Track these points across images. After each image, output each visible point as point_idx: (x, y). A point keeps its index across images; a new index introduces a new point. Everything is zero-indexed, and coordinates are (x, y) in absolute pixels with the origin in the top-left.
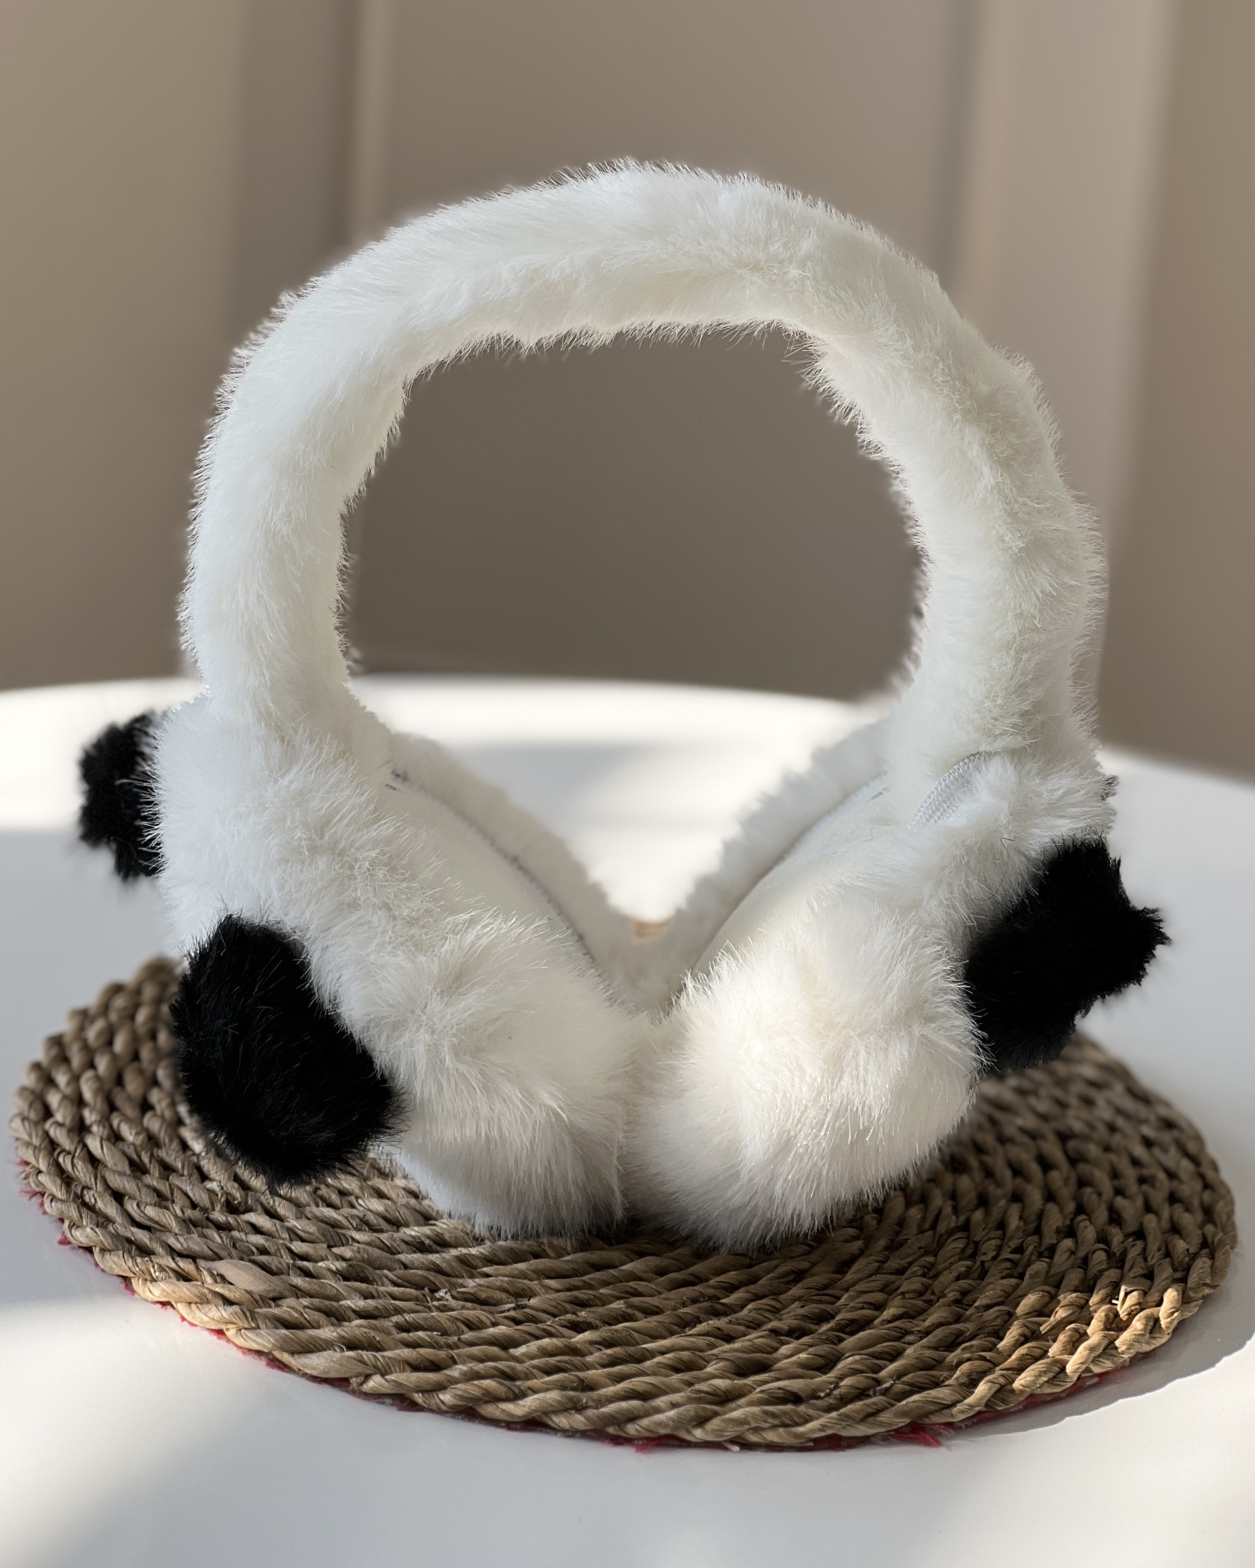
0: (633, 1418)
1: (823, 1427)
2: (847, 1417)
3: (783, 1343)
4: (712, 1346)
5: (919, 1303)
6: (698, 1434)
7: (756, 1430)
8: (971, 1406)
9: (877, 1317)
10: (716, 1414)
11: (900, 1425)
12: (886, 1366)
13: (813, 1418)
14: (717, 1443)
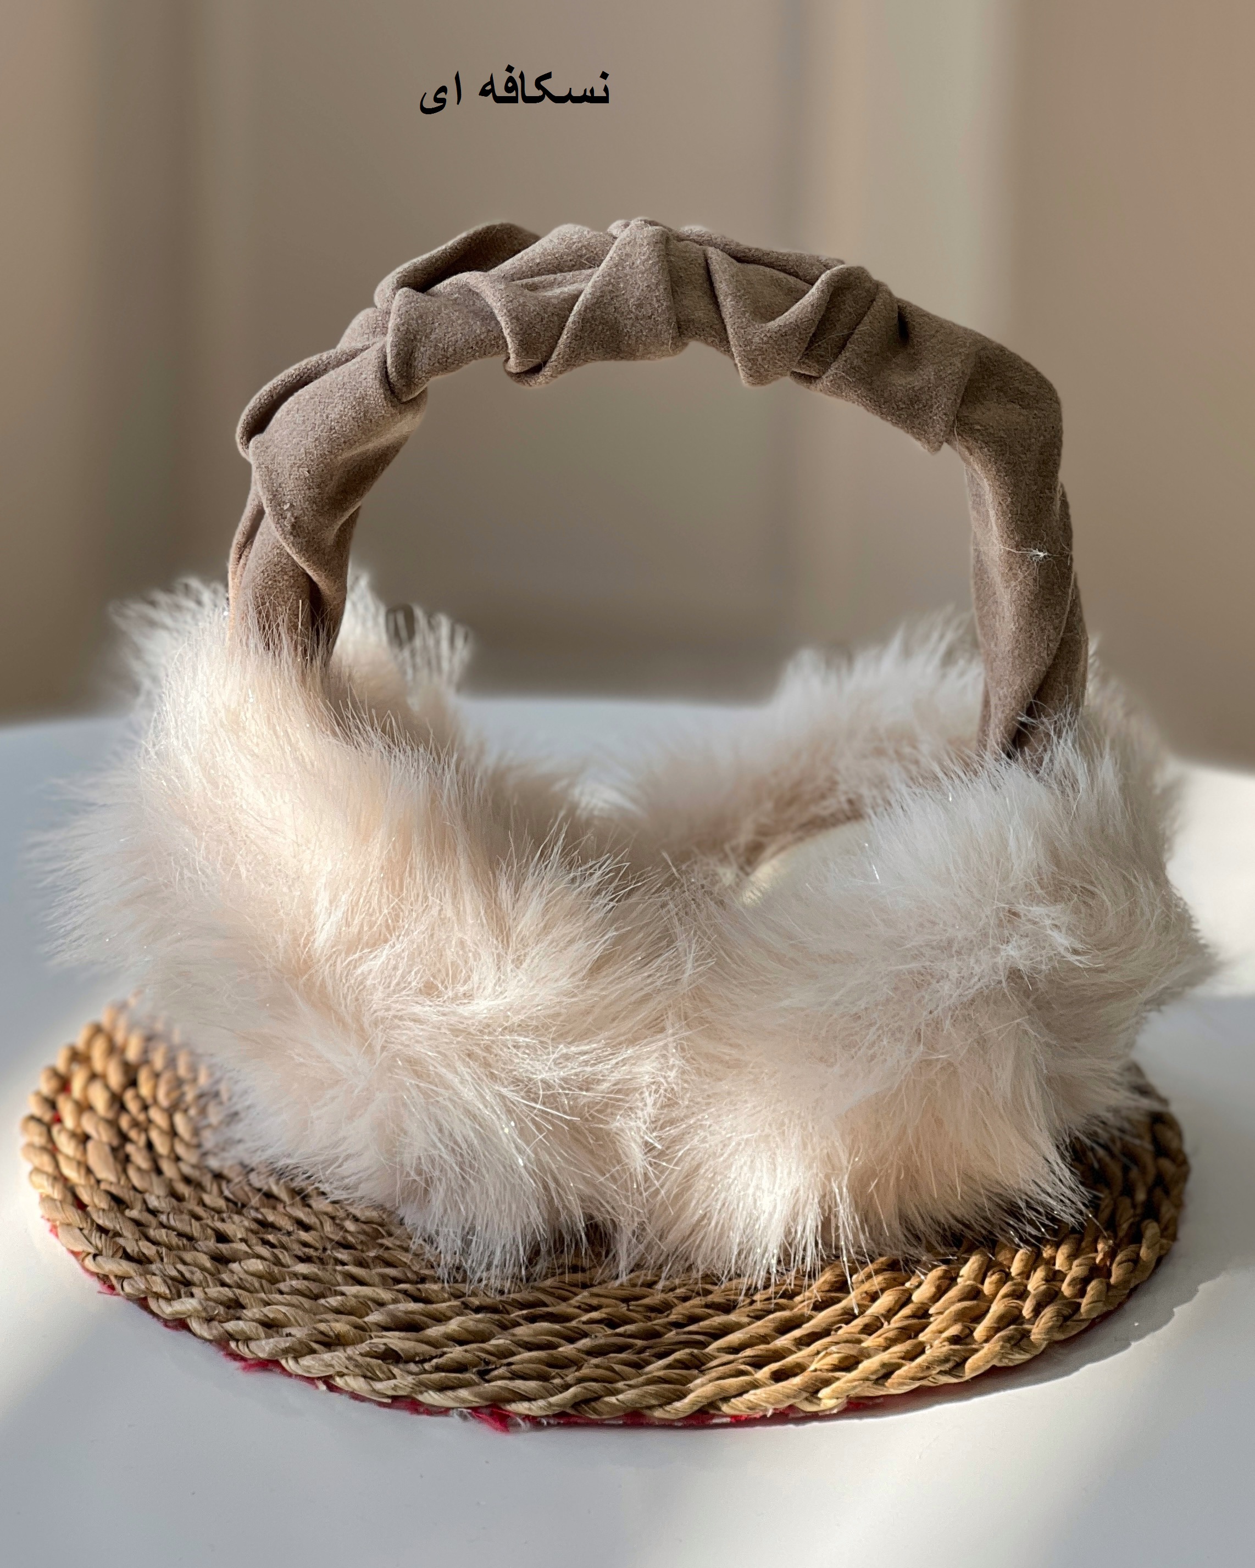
0: (247, 1340)
1: (395, 1388)
2: (421, 1384)
3: (461, 1314)
4: (395, 1301)
6: (290, 1365)
7: (342, 1375)
8: (550, 1405)
9: (578, 1316)
10: (313, 1351)
11: (475, 1405)
12: (520, 1353)
13: (395, 1377)
14: (308, 1378)
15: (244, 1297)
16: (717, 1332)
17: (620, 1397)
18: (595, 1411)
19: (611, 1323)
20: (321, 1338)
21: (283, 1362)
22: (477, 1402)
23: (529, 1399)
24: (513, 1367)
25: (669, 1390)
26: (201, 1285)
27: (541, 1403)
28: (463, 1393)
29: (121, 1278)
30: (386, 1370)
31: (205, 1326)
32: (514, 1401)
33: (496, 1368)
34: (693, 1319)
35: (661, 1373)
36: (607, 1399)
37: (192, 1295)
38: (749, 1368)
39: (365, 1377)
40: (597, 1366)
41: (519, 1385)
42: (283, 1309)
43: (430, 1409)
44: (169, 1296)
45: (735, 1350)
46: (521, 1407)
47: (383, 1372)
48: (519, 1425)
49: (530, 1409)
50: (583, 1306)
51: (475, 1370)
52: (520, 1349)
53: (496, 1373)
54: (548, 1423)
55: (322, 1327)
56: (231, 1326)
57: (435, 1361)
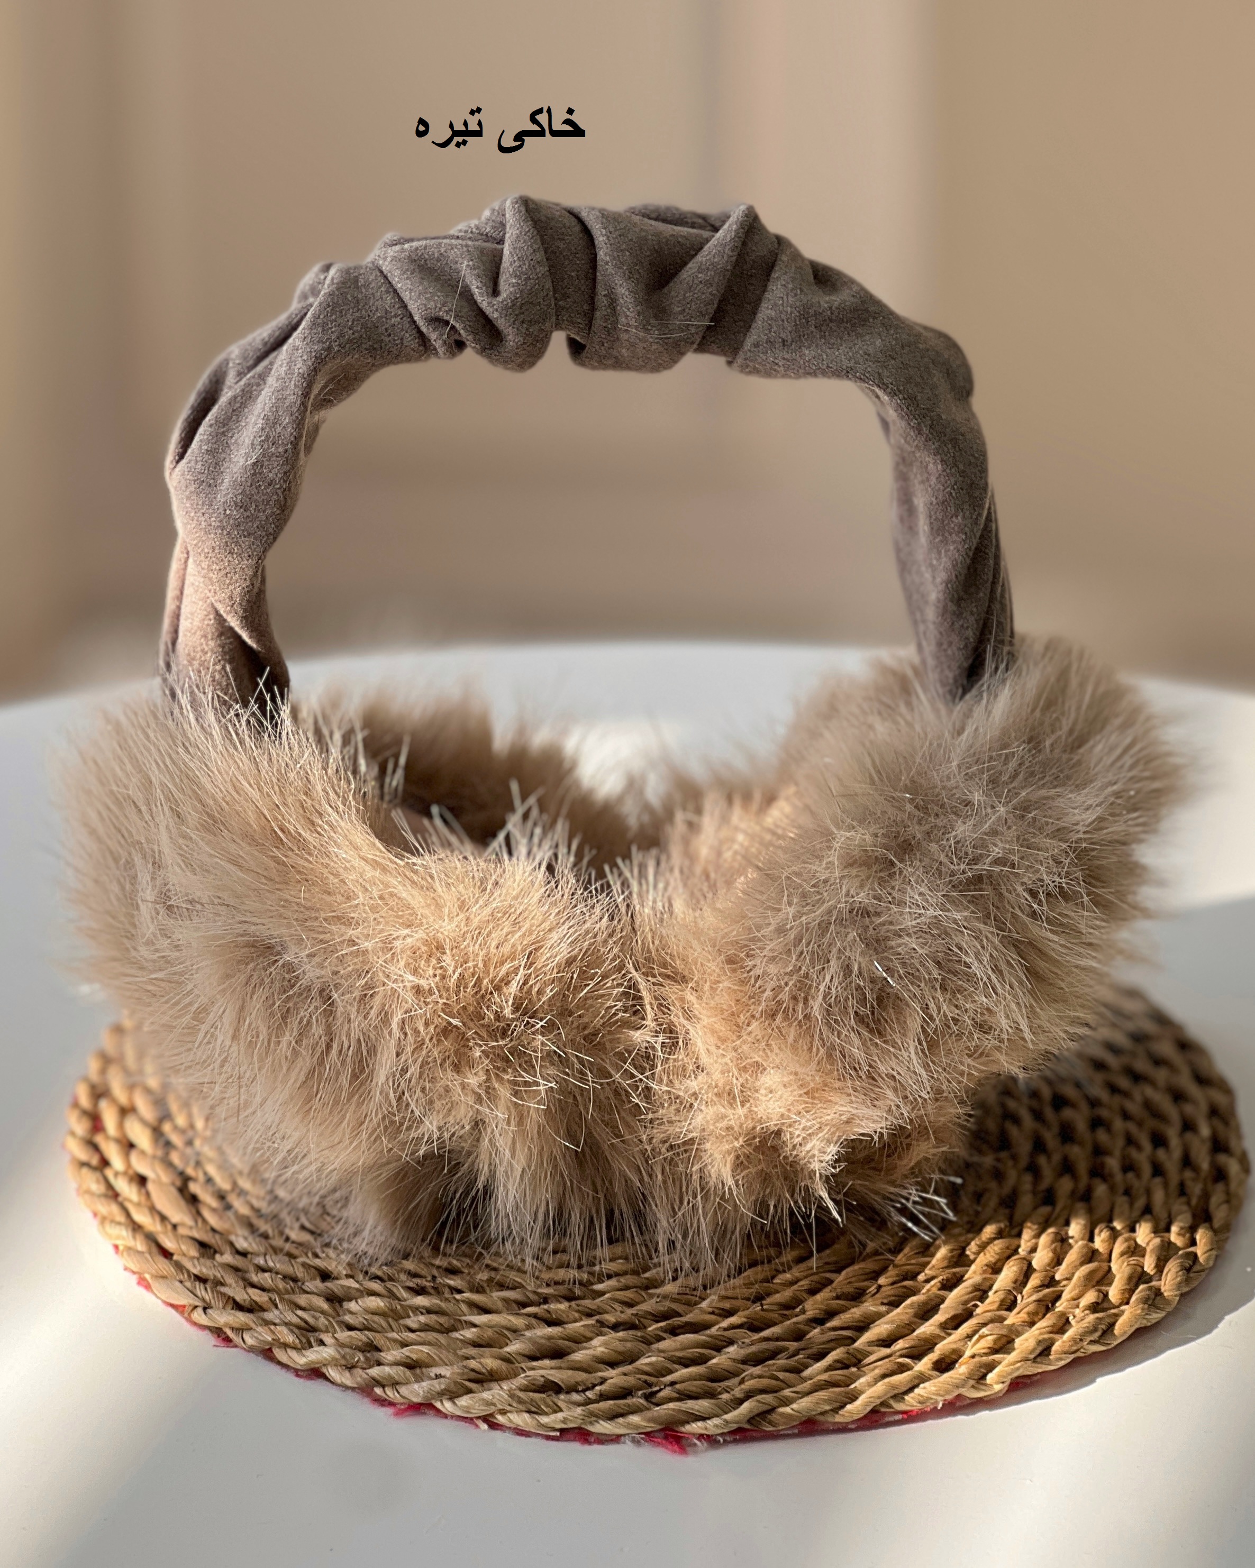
0: (395, 1384)
1: (564, 1421)
2: (592, 1414)
3: (601, 1334)
4: (529, 1327)
5: (775, 1316)
6: (447, 1406)
7: (503, 1412)
8: (727, 1422)
9: (716, 1323)
10: (469, 1391)
11: (649, 1430)
12: (677, 1371)
13: (561, 1410)
14: (467, 1418)
15: (379, 1340)
16: (861, 1324)
17: (794, 1406)
18: (771, 1423)
19: (754, 1326)
20: (473, 1375)
21: (438, 1405)
22: (652, 1426)
23: (703, 1419)
24: (678, 1386)
25: (840, 1394)
26: (327, 1331)
27: (716, 1421)
28: (635, 1419)
29: (240, 1330)
30: (551, 1403)
31: (347, 1374)
32: (688, 1423)
33: (661, 1390)
34: (831, 1314)
35: (825, 1376)
36: (781, 1410)
37: (321, 1343)
38: (908, 1360)
39: (529, 1412)
40: (760, 1377)
41: (691, 1405)
42: (425, 1349)
43: (601, 1437)
44: (299, 1346)
45: (886, 1342)
46: (696, 1427)
47: (547, 1406)
48: (695, 1445)
49: (706, 1428)
50: (717, 1311)
51: (640, 1393)
52: (677, 1366)
53: (662, 1394)
54: (724, 1440)
55: (473, 1364)
56: (375, 1371)
57: (598, 1388)
